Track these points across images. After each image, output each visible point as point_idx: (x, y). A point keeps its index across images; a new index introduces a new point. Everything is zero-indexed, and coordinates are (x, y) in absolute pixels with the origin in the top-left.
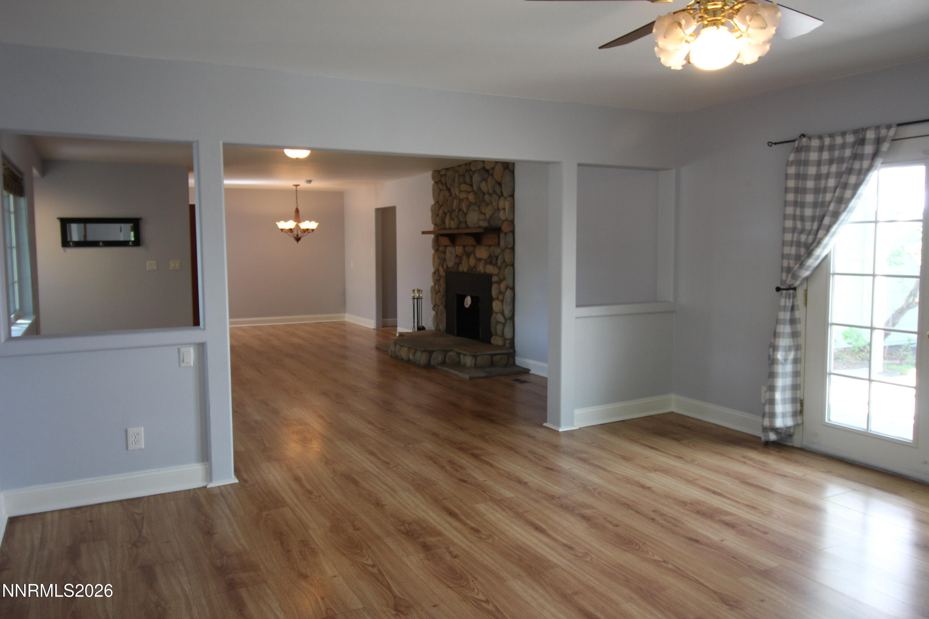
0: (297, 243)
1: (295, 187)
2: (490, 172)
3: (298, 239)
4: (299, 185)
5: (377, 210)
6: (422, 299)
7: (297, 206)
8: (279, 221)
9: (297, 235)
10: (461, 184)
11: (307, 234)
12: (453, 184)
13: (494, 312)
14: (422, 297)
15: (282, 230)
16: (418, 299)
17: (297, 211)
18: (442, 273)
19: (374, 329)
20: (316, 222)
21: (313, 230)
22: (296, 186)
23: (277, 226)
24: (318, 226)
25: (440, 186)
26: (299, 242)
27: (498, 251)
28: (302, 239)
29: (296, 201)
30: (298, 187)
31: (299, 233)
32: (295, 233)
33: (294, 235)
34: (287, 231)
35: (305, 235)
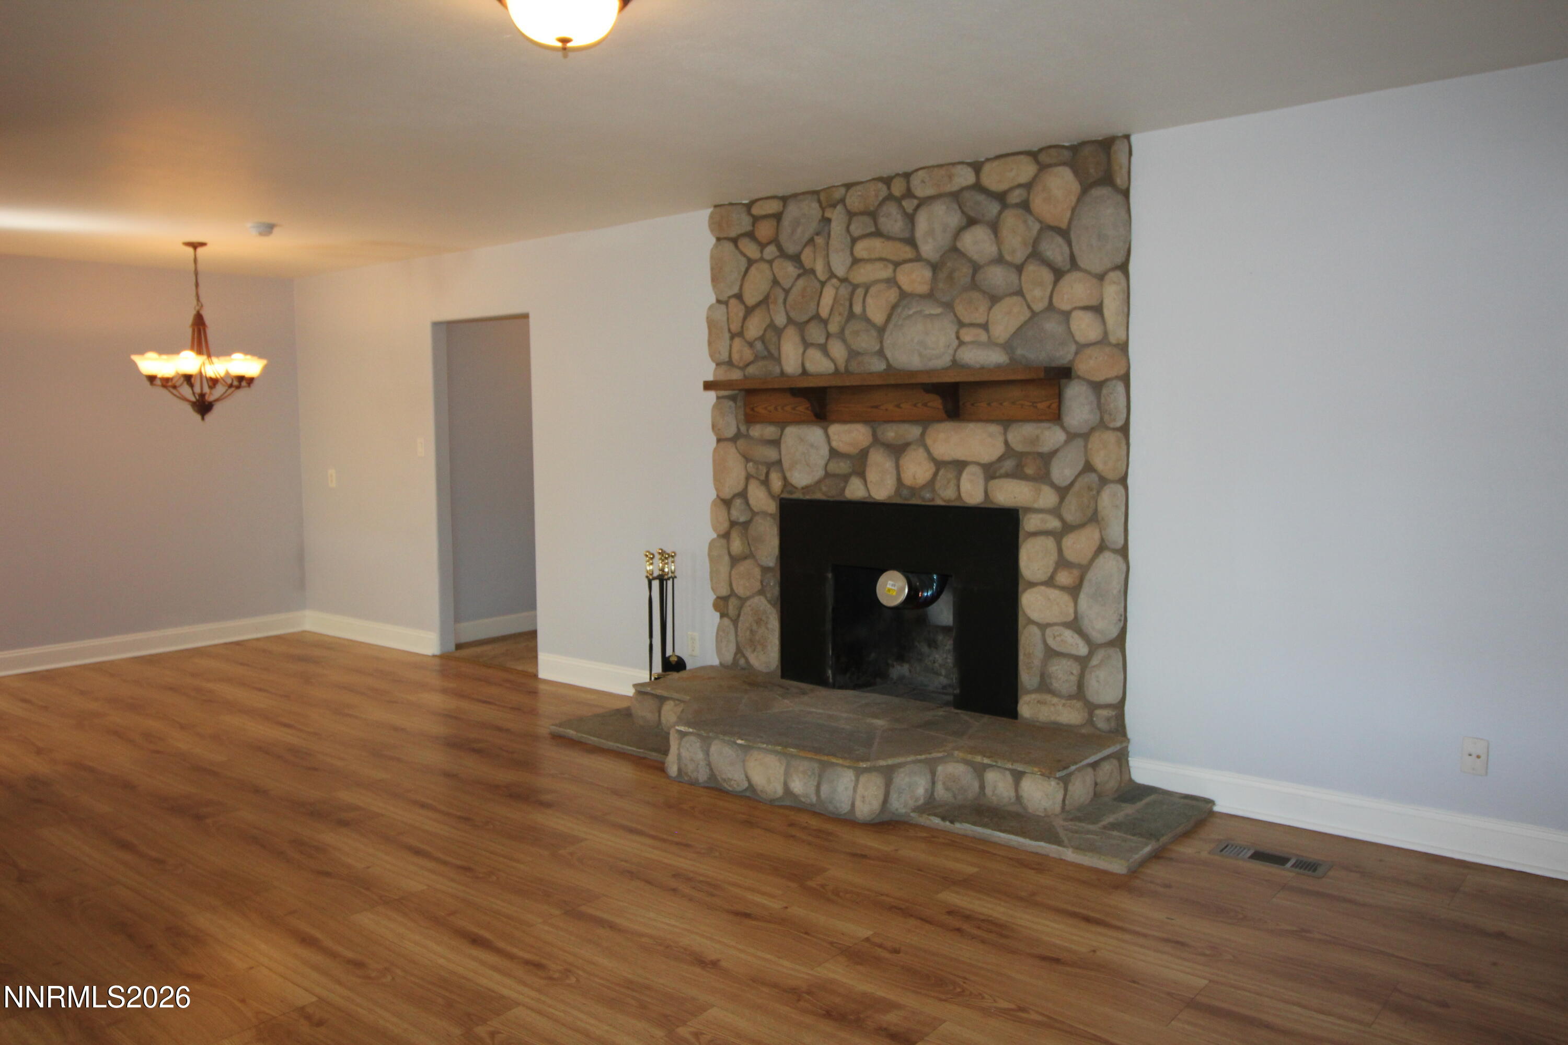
0: (203, 419)
1: (190, 250)
2: (1015, 197)
3: (203, 407)
4: (203, 244)
5: (436, 325)
6: (674, 578)
7: (197, 308)
8: (142, 352)
9: (202, 395)
10: (854, 241)
11: (233, 392)
12: (819, 240)
13: (1031, 622)
14: (676, 574)
15: (152, 379)
16: (662, 579)
17: (199, 323)
18: (760, 499)
19: (434, 656)
21: (250, 381)
22: (195, 246)
23: (134, 364)
24: (265, 369)
25: (751, 250)
26: (209, 417)
27: (1052, 436)
28: (217, 409)
29: (194, 293)
30: (200, 250)
31: (206, 389)
32: (197, 390)
33: (194, 393)
34: (170, 384)
35: (224, 393)
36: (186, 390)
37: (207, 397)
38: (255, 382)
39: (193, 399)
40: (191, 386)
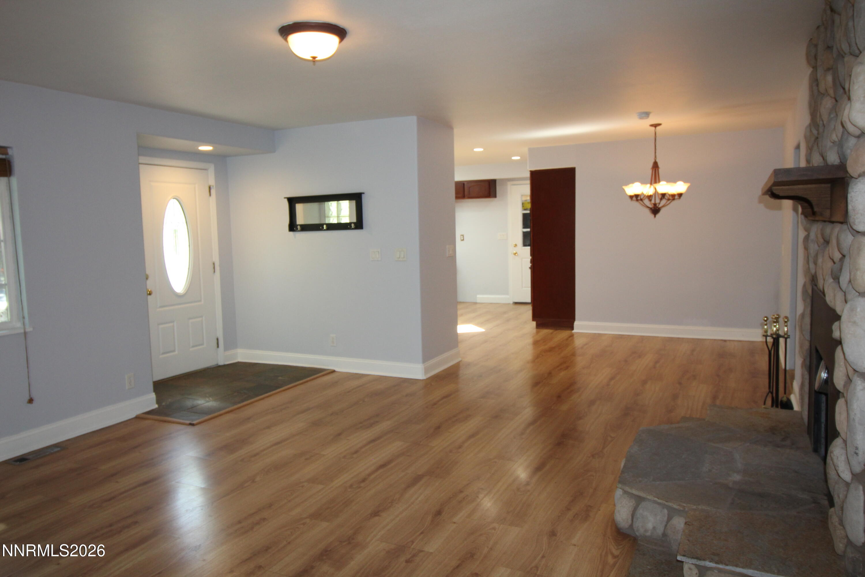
0: (655, 217)
1: (653, 128)
3: (655, 210)
4: (659, 125)
7: (655, 159)
8: (627, 184)
9: (655, 204)
11: (671, 202)
17: (656, 166)
20: (685, 181)
21: (680, 195)
22: (655, 126)
23: (624, 191)
24: (689, 189)
26: (658, 216)
28: (662, 212)
29: (654, 151)
30: (658, 128)
31: (658, 201)
32: (653, 202)
33: (651, 204)
34: (639, 198)
35: (665, 204)
36: (647, 202)
37: (657, 205)
38: (683, 196)
39: (651, 206)
40: (650, 200)
